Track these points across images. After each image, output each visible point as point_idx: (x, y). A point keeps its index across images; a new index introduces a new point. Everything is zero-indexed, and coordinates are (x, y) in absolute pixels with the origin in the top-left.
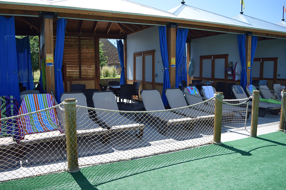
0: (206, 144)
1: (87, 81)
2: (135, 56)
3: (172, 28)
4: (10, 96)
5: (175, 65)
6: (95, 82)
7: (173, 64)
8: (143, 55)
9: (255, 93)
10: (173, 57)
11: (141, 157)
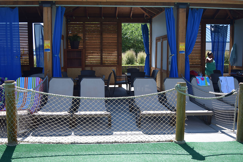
0: (166, 141)
1: (108, 67)
2: (157, 41)
3: (180, 9)
4: (5, 78)
5: (184, 51)
6: (116, 68)
7: (182, 50)
8: (162, 40)
9: (240, 86)
10: (182, 42)
11: (82, 144)
